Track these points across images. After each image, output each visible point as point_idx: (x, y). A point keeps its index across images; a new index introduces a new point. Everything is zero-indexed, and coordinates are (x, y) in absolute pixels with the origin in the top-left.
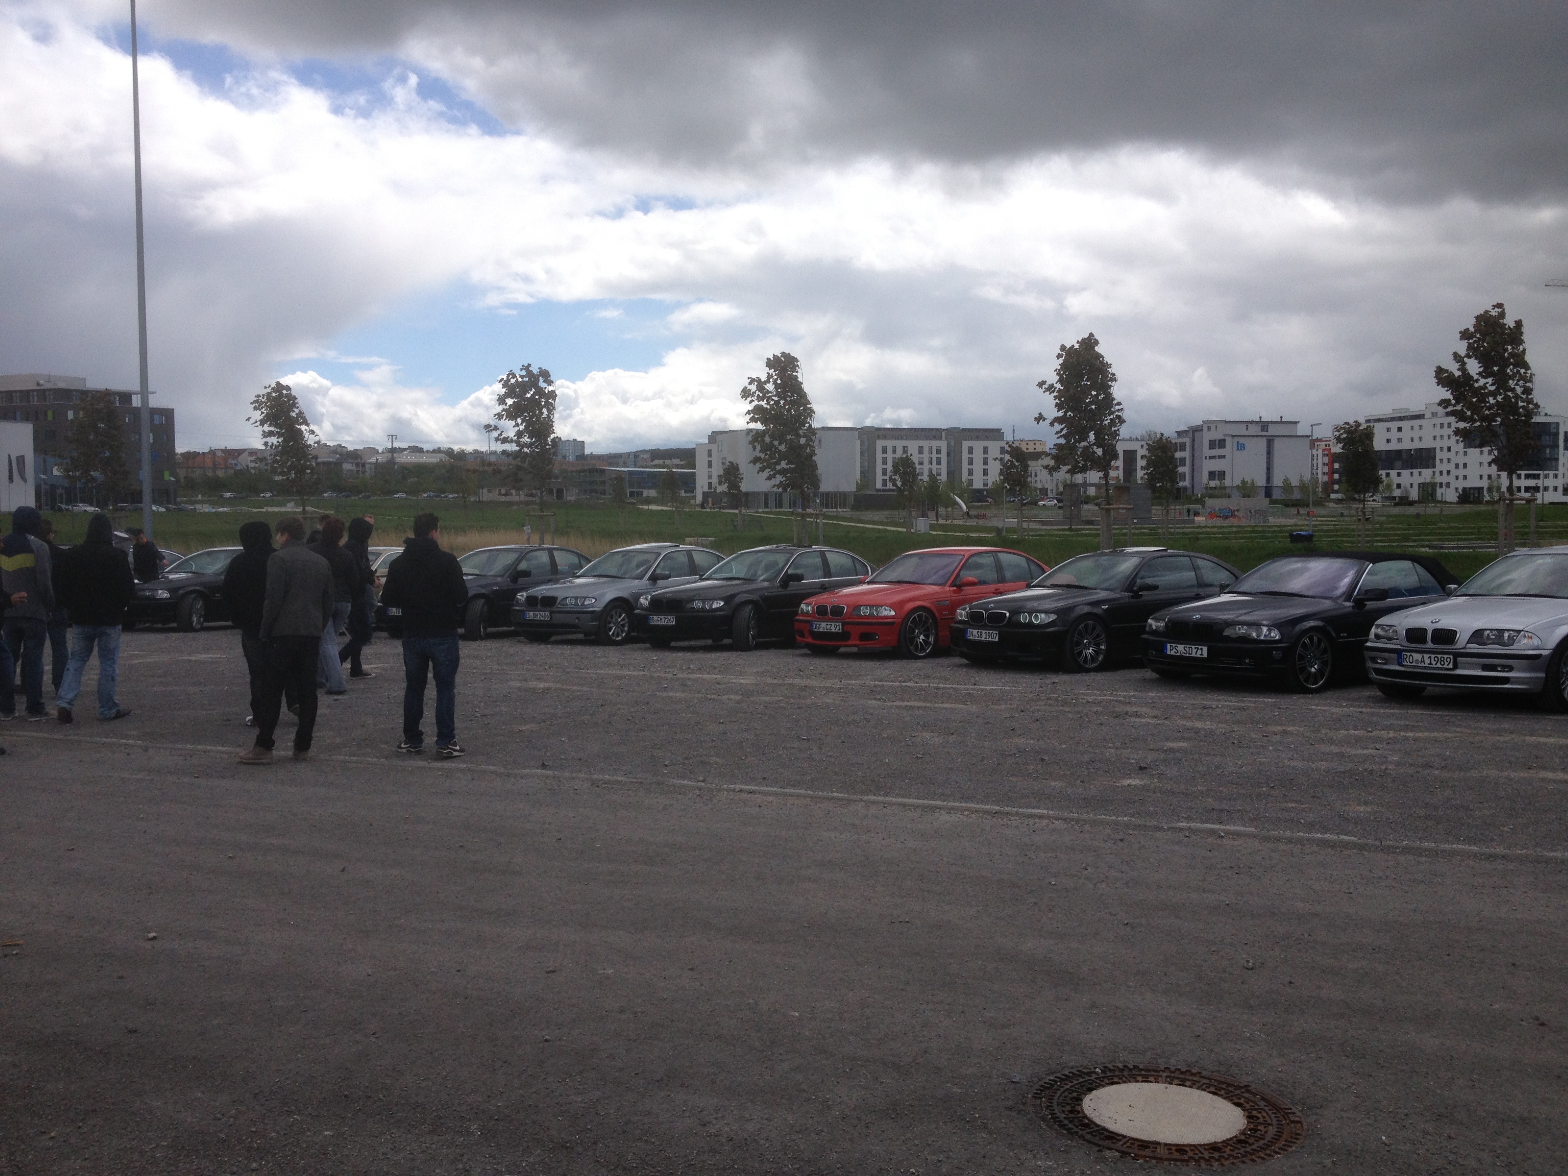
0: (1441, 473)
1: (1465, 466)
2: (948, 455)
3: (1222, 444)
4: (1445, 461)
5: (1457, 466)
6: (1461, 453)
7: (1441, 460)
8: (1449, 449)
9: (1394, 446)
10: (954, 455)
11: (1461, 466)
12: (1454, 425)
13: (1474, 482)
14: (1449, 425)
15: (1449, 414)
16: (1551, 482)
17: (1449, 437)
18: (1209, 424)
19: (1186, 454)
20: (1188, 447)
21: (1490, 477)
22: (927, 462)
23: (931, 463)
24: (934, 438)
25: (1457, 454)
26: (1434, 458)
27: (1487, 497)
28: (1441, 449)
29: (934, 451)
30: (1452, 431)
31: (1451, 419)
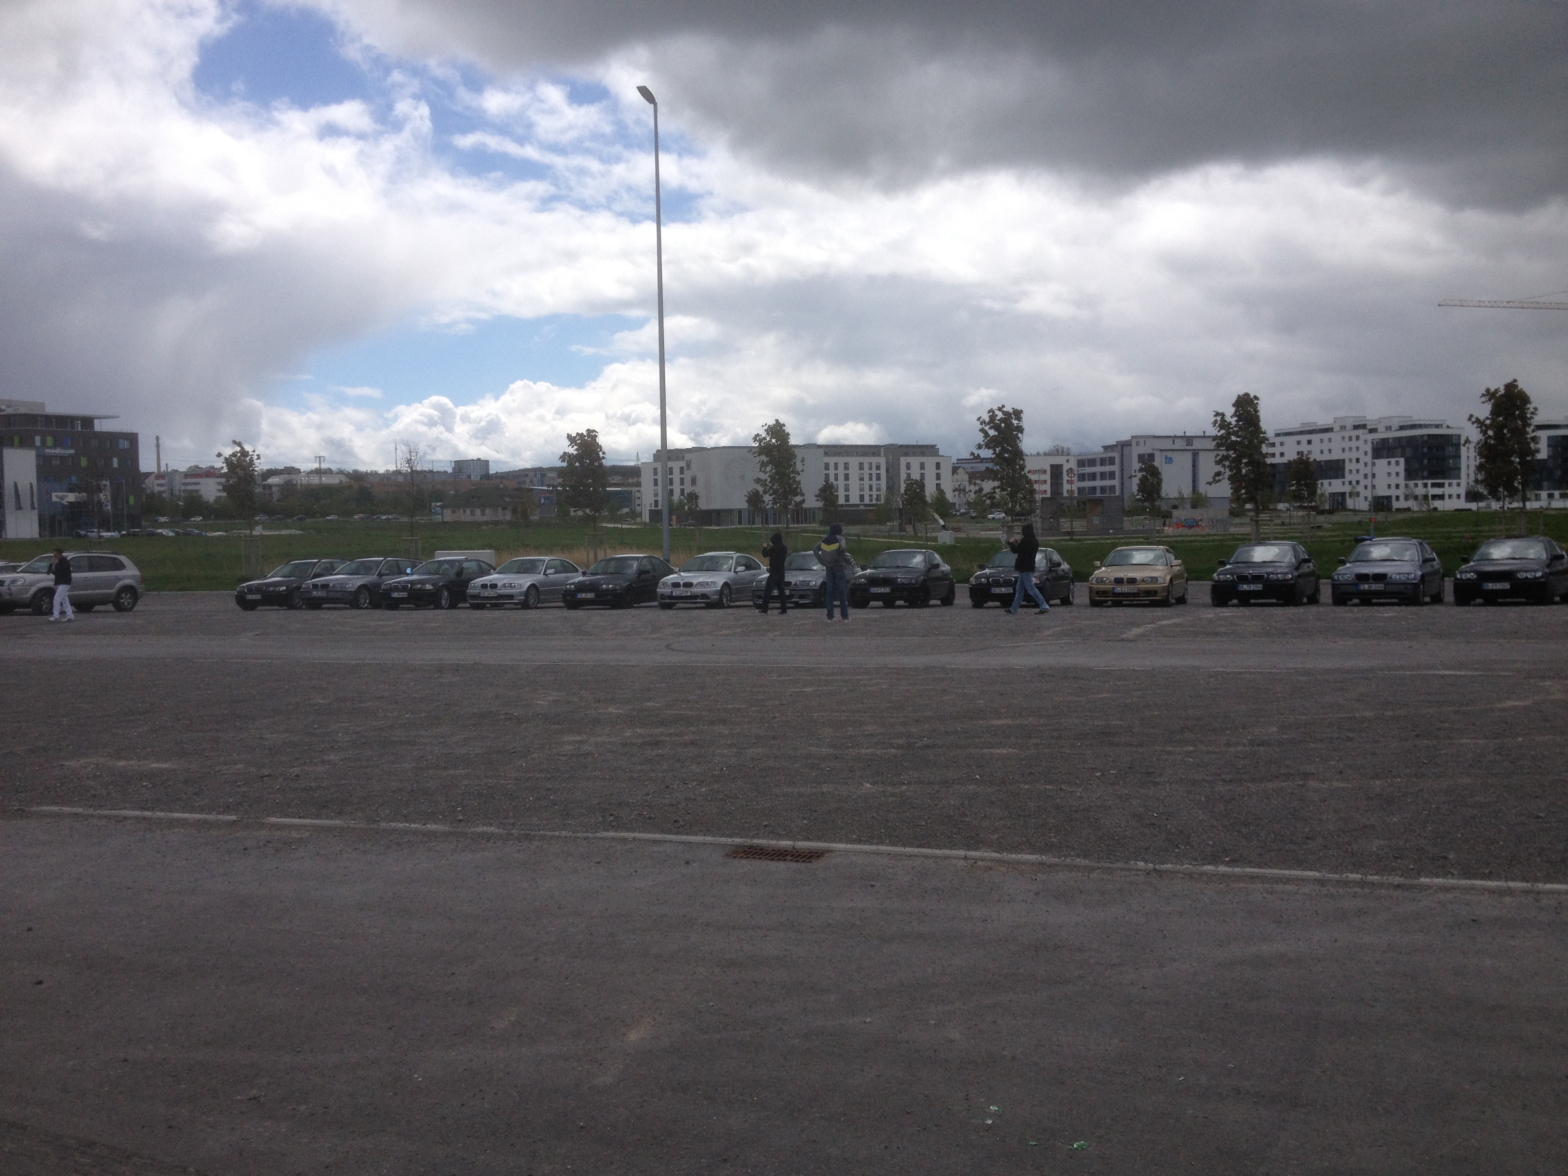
0: (1350, 483)
1: (1373, 475)
2: (887, 470)
3: (1148, 455)
4: (1354, 471)
5: (1366, 476)
6: (1370, 464)
7: (1350, 471)
8: (1358, 460)
11: (1369, 476)
12: (1362, 438)
13: (1382, 491)
14: (1358, 438)
15: (1356, 427)
16: (1454, 490)
17: (1358, 449)
18: (1138, 439)
19: (1116, 468)
20: (1117, 461)
21: (1397, 486)
22: (866, 477)
23: (871, 479)
24: (874, 454)
25: (1366, 464)
26: (1343, 469)
27: (1396, 505)
28: (1350, 460)
29: (874, 468)
30: (1361, 443)
31: (1359, 432)
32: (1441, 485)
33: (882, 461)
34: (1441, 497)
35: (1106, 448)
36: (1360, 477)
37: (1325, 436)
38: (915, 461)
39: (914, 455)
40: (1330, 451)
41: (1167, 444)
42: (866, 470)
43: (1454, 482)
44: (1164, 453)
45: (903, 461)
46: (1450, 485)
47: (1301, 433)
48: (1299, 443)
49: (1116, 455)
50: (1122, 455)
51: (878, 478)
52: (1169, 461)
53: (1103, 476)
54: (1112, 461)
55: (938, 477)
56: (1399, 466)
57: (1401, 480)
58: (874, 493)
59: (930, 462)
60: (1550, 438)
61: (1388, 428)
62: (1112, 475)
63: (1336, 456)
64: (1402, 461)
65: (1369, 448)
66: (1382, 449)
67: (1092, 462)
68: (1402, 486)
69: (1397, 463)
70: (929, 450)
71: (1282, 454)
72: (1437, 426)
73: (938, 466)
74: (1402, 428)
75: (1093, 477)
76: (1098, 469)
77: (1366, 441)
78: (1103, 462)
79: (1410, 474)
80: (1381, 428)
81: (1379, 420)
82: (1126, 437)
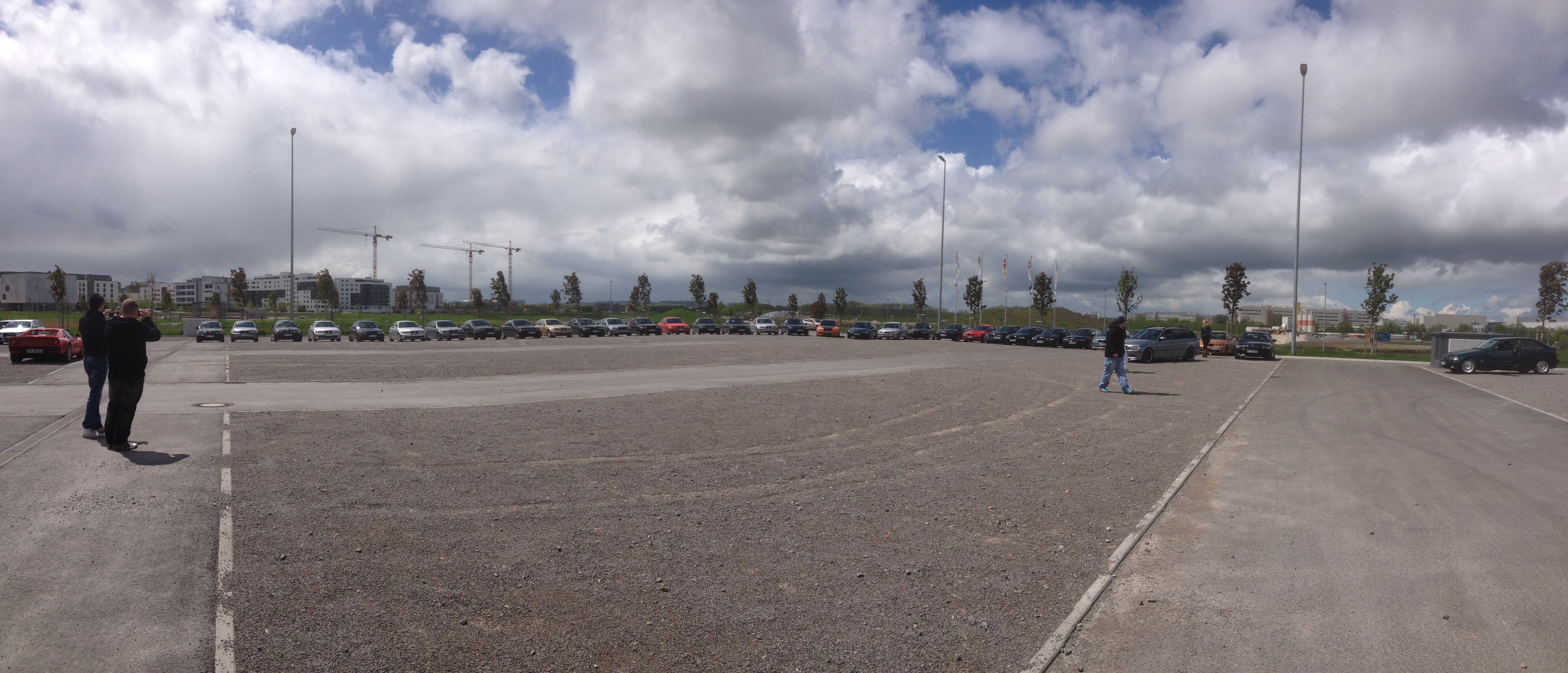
2: (88, 287)
3: (211, 286)
9: (268, 289)
11: (296, 297)
13: (302, 304)
17: (291, 285)
18: (205, 278)
19: (194, 290)
20: (196, 287)
21: (308, 302)
23: (83, 289)
24: (82, 278)
25: (295, 292)
26: (285, 294)
27: (307, 309)
28: (288, 290)
29: (82, 285)
33: (86, 282)
35: (188, 281)
36: (292, 297)
37: (277, 280)
39: (100, 280)
40: (279, 286)
44: (216, 284)
47: (266, 278)
48: (266, 282)
49: (195, 284)
50: (197, 284)
53: (189, 293)
54: (193, 287)
55: (112, 291)
56: (308, 293)
57: (309, 299)
59: (108, 284)
60: (361, 285)
61: (304, 278)
62: (193, 293)
63: (281, 288)
64: (310, 291)
65: (296, 285)
66: (302, 286)
67: (183, 287)
68: (310, 302)
69: (308, 292)
70: (107, 277)
71: (258, 287)
74: (309, 278)
75: (183, 293)
76: (186, 290)
77: (295, 282)
79: (313, 297)
80: (301, 277)
81: (299, 274)
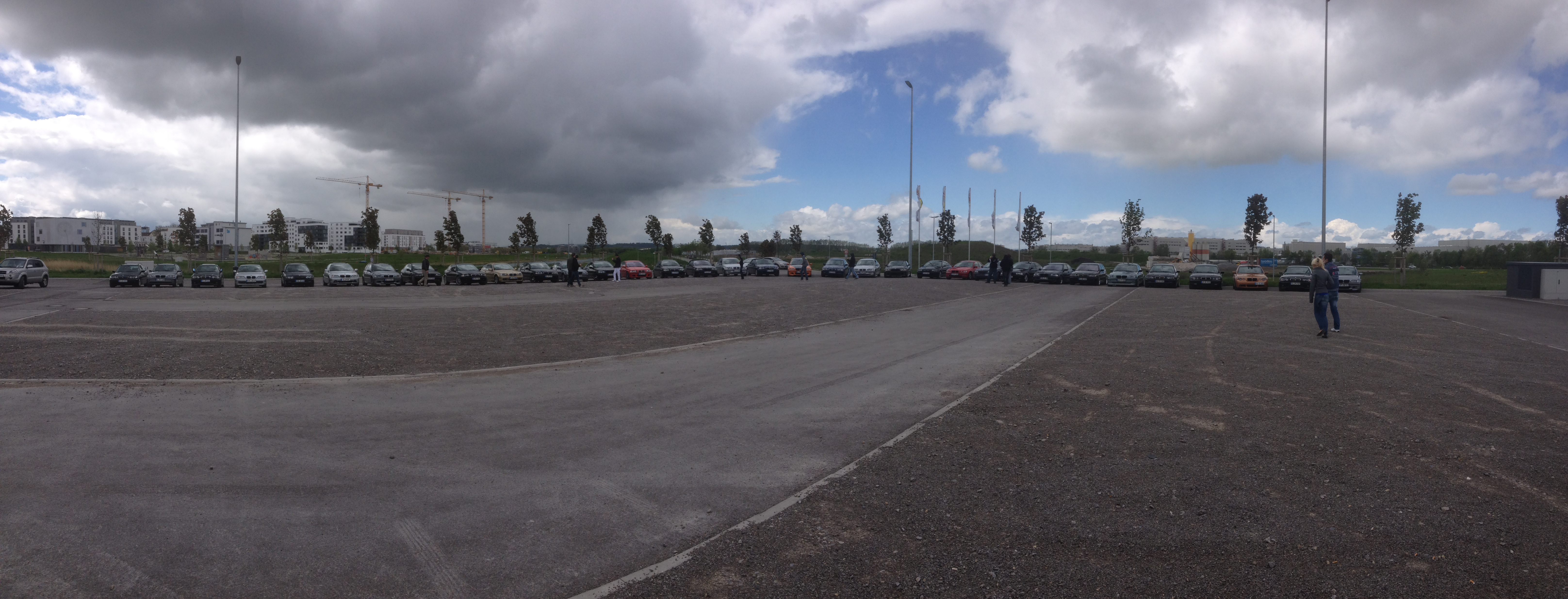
0: (290, 242)
1: (299, 239)
3: (222, 230)
4: (292, 238)
5: (296, 240)
6: (297, 235)
7: (290, 238)
8: (293, 234)
10: (117, 231)
11: (297, 240)
12: (295, 225)
13: (302, 246)
14: (293, 225)
15: (292, 222)
16: (326, 246)
17: (293, 229)
20: (208, 231)
21: (306, 244)
22: (106, 233)
23: (108, 234)
24: (109, 224)
25: (296, 235)
26: (288, 237)
28: (290, 234)
30: (294, 228)
31: (293, 223)
32: (322, 244)
33: (113, 227)
34: (322, 248)
36: (294, 240)
38: (127, 227)
41: (227, 225)
42: (106, 231)
43: (326, 243)
44: (227, 229)
45: (122, 227)
46: (324, 244)
49: (208, 229)
50: (210, 229)
51: (111, 234)
52: (228, 232)
54: (206, 231)
57: (307, 242)
58: (110, 240)
59: (133, 228)
60: (354, 228)
61: (304, 222)
64: (308, 235)
65: (297, 229)
66: (302, 230)
68: (308, 244)
70: (131, 223)
72: (320, 222)
73: (136, 230)
74: (308, 223)
77: (296, 227)
78: (202, 231)
79: (310, 240)
80: (301, 222)
81: (301, 219)
82: (211, 221)
